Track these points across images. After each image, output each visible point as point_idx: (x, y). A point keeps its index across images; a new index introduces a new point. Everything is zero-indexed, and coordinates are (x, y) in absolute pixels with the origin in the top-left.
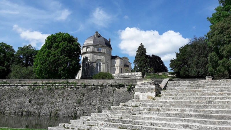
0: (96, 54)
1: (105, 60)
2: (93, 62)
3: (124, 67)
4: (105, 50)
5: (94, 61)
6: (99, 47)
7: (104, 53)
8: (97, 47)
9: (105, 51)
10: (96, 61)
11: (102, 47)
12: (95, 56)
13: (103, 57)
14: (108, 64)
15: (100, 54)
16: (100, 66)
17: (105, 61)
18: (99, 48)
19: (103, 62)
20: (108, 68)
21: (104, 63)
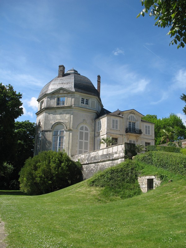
0: (52, 111)
1: (72, 122)
2: (47, 131)
3: (124, 133)
4: (73, 99)
5: (49, 128)
6: (60, 95)
7: (70, 107)
8: (57, 95)
9: (73, 103)
10: (53, 126)
11: (66, 95)
12: (51, 116)
13: (67, 116)
14: (84, 131)
15: (61, 111)
16: (61, 138)
17: (71, 124)
18: (61, 99)
19: (68, 128)
20: (84, 141)
21: (70, 130)
